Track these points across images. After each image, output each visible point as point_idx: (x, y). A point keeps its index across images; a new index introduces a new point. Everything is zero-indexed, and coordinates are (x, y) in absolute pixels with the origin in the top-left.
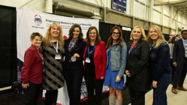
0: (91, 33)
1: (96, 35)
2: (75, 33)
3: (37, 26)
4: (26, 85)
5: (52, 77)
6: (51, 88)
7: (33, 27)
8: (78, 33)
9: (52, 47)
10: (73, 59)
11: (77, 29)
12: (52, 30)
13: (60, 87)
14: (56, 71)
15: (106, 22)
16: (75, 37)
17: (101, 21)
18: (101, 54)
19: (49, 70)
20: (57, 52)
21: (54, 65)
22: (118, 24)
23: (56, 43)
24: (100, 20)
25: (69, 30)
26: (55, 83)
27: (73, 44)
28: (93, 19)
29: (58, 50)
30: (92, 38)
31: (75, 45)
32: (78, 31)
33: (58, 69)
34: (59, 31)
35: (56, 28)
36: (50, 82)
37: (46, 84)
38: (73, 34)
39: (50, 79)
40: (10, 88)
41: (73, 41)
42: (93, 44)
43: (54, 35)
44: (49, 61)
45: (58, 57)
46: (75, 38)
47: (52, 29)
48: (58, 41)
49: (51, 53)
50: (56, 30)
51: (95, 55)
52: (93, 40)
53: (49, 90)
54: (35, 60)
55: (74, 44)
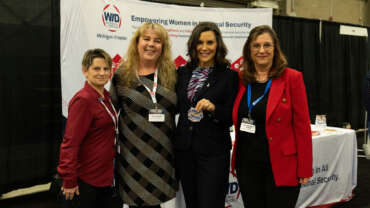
0: (258, 45)
1: (271, 50)
2: (204, 47)
3: (110, 34)
4: (72, 191)
5: (142, 169)
6: (139, 200)
7: (99, 36)
8: (213, 47)
9: (141, 89)
10: (195, 116)
11: (207, 36)
12: (142, 42)
13: (164, 198)
14: (154, 156)
15: (293, 15)
16: (205, 58)
17: (278, 13)
18: (287, 107)
19: (135, 151)
20: (154, 100)
21: (146, 138)
22: (327, 19)
23: (151, 77)
24: (274, 10)
25: (187, 39)
26: (150, 188)
27: (199, 79)
28: (255, 7)
29: (158, 96)
30: (262, 62)
31: (206, 82)
32: (210, 42)
33: (159, 148)
34: (159, 46)
35: (153, 36)
36: (136, 183)
37: (128, 189)
38: (198, 52)
39: (137, 176)
40: (46, 187)
41: (202, 71)
42: (262, 77)
43: (146, 56)
44: (133, 126)
45: (157, 117)
46: (205, 63)
47: (141, 39)
48: (156, 73)
49: (137, 106)
50: (151, 43)
51: (270, 110)
52: (263, 66)
53: (134, 204)
54: (93, 124)
55: (202, 78)
